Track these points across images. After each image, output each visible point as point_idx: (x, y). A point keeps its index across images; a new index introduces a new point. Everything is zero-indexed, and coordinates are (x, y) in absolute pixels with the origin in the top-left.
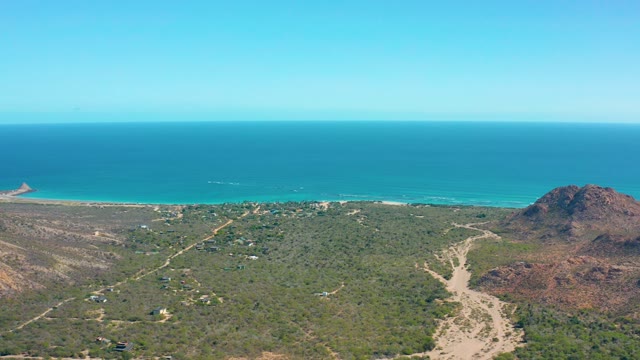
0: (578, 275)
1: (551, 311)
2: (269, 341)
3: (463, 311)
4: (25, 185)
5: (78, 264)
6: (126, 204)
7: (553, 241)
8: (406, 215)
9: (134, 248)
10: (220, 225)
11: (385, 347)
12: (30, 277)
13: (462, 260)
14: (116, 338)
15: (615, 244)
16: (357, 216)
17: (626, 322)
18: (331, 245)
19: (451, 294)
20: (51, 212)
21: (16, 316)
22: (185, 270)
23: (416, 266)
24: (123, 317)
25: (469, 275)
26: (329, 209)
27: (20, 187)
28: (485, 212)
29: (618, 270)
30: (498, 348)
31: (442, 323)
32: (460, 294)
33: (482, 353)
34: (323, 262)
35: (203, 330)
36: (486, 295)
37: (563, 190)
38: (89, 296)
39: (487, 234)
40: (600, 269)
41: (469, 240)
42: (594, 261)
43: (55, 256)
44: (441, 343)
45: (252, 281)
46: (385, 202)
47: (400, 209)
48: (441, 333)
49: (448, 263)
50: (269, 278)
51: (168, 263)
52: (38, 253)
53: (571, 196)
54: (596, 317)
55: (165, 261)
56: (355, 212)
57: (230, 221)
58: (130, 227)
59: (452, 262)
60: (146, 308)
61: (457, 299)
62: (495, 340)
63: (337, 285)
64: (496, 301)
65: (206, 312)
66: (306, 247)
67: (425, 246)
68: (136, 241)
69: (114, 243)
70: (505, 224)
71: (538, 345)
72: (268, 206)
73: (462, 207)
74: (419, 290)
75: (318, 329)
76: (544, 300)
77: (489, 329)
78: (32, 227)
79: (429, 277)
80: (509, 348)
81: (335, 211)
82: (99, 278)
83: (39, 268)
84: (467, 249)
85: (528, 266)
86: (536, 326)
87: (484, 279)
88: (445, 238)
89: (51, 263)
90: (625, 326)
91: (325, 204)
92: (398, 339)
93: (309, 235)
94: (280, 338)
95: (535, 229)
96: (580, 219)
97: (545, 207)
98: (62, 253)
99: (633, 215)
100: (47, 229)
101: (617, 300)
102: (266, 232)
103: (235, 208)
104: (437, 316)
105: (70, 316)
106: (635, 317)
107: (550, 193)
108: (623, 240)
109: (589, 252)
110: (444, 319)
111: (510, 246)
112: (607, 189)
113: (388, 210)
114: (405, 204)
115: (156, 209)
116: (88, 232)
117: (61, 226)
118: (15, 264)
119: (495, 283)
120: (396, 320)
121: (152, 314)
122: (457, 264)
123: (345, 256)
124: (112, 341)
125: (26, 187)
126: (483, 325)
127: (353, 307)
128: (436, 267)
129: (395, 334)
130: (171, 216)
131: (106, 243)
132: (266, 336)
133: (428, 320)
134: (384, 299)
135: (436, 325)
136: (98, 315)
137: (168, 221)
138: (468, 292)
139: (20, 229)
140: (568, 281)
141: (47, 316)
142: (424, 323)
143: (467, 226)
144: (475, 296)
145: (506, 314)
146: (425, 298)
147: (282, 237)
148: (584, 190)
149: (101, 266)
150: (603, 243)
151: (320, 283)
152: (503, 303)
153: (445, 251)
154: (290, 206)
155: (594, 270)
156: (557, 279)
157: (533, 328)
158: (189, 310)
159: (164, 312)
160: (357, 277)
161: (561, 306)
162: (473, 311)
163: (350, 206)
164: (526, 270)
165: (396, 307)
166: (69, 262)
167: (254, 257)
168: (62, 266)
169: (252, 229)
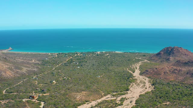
0: (170, 71)
1: (162, 81)
2: (84, 89)
3: (138, 81)
4: (10, 48)
5: (29, 69)
6: (40, 53)
7: (164, 62)
8: (122, 55)
9: (44, 65)
10: (68, 58)
11: (116, 90)
12: (16, 73)
13: (138, 68)
14: (41, 88)
15: (182, 63)
16: (108, 56)
17: (183, 84)
18: (100, 64)
19: (134, 77)
20: (19, 55)
21: (12, 83)
22: (59, 71)
23: (125, 69)
24: (43, 83)
25: (140, 71)
26: (100, 54)
27: (9, 48)
28: (145, 54)
29: (181, 70)
30: (147, 90)
31: (132, 84)
32: (137, 76)
33: (142, 92)
34: (98, 68)
35: (65, 86)
36: (144, 77)
37: (168, 48)
38: (33, 78)
39: (146, 61)
40: (176, 70)
41: (140, 62)
42: (175, 67)
43: (22, 67)
44: (131, 89)
45: (78, 73)
46: (116, 52)
47: (121, 54)
48: (131, 87)
49: (134, 68)
50: (83, 72)
51: (54, 69)
52: (17, 66)
53: (170, 50)
54: (175, 83)
55: (53, 68)
56: (108, 54)
57: (71, 57)
58: (42, 59)
59: (135, 68)
60: (49, 81)
61: (136, 78)
62: (146, 88)
63: (102, 74)
64: (147, 79)
65: (66, 81)
66: (93, 64)
67: (127, 64)
68: (44, 63)
69: (38, 63)
70: (151, 58)
71: (158, 90)
72: (82, 53)
73: (138, 53)
74: (125, 76)
75: (97, 86)
76: (160, 78)
77: (144, 85)
78: (15, 59)
79: (128, 72)
80: (150, 90)
81: (102, 54)
82: (35, 73)
83: (18, 70)
84: (140, 65)
85: (156, 69)
86: (158, 85)
87: (144, 72)
88: (134, 61)
89: (21, 69)
90: (183, 85)
91: (99, 52)
92: (119, 88)
93: (94, 61)
94: (87, 88)
95: (159, 59)
96: (172, 56)
97: (162, 53)
98: (24, 66)
99: (188, 55)
100: (19, 60)
101: (181, 78)
102: (82, 60)
103: (72, 54)
104: (130, 82)
105: (28, 83)
106: (186, 82)
107: (164, 49)
108: (184, 62)
109: (174, 65)
110: (132, 83)
111: (152, 64)
112: (180, 48)
113: (117, 54)
114: (122, 52)
115: (49, 54)
116: (31, 61)
117: (23, 59)
118: (11, 69)
119: (147, 73)
120: (119, 83)
121: (51, 82)
122: (136, 68)
123: (105, 67)
124: (40, 89)
125: (11, 48)
126: (143, 84)
127: (107, 80)
128: (131, 69)
129: (118, 87)
130: (54, 56)
131: (36, 64)
132: (83, 87)
133: (128, 83)
134: (116, 78)
135: (130, 85)
136: (36, 83)
137: (53, 57)
138: (139, 76)
139: (11, 60)
140: (167, 73)
141: (21, 83)
142: (126, 84)
143: (140, 58)
144: (141, 77)
145: (150, 82)
146: (127, 77)
147: (86, 62)
148: (174, 48)
149: (35, 70)
150: (179, 63)
151: (97, 74)
152: (149, 79)
153: (133, 65)
154: (89, 53)
155: (175, 70)
156: (164, 72)
157: (157, 85)
158: (61, 81)
159: (54, 81)
160: (108, 72)
161: (165, 80)
162: (140, 81)
163: (106, 53)
164: (155, 70)
165: (119, 80)
166: (26, 69)
167: (78, 67)
168: (24, 70)
169: (78, 59)
